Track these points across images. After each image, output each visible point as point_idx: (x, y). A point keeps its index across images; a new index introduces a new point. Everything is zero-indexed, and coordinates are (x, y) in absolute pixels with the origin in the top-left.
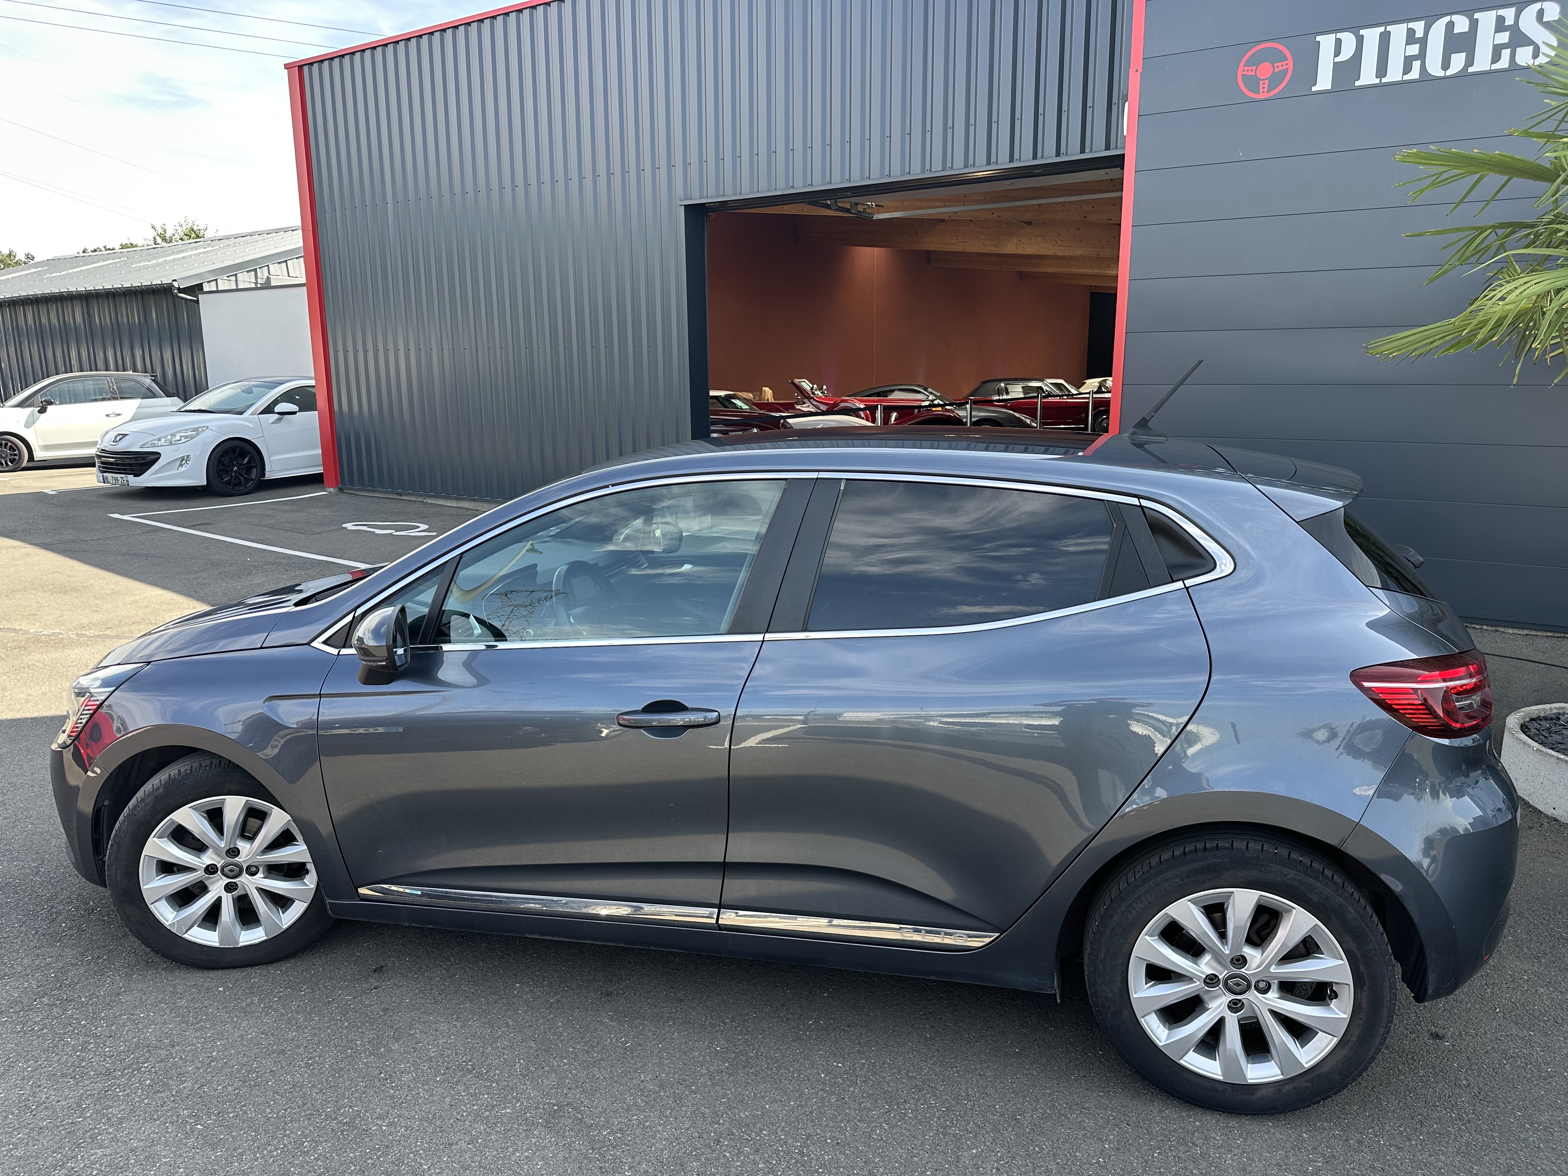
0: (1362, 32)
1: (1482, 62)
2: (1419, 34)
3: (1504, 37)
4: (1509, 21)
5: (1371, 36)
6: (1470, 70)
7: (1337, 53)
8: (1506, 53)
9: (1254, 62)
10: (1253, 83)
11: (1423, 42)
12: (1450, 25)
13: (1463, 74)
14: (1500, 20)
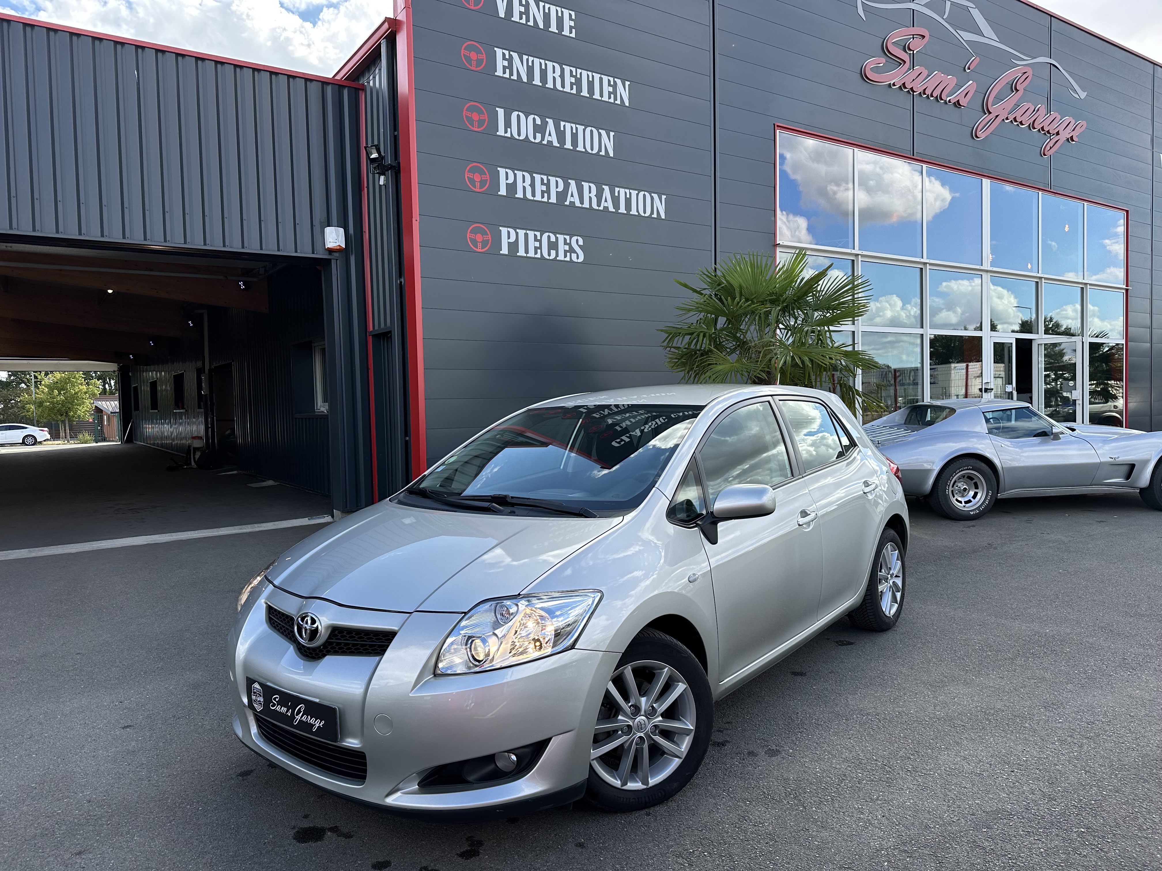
0: (518, 230)
1: (561, 257)
2: (539, 238)
3: (567, 248)
4: (568, 241)
5: (521, 233)
6: (558, 258)
7: (509, 238)
8: (568, 254)
9: (475, 231)
10: (475, 242)
11: (540, 241)
12: (549, 237)
13: (555, 260)
14: (565, 240)
